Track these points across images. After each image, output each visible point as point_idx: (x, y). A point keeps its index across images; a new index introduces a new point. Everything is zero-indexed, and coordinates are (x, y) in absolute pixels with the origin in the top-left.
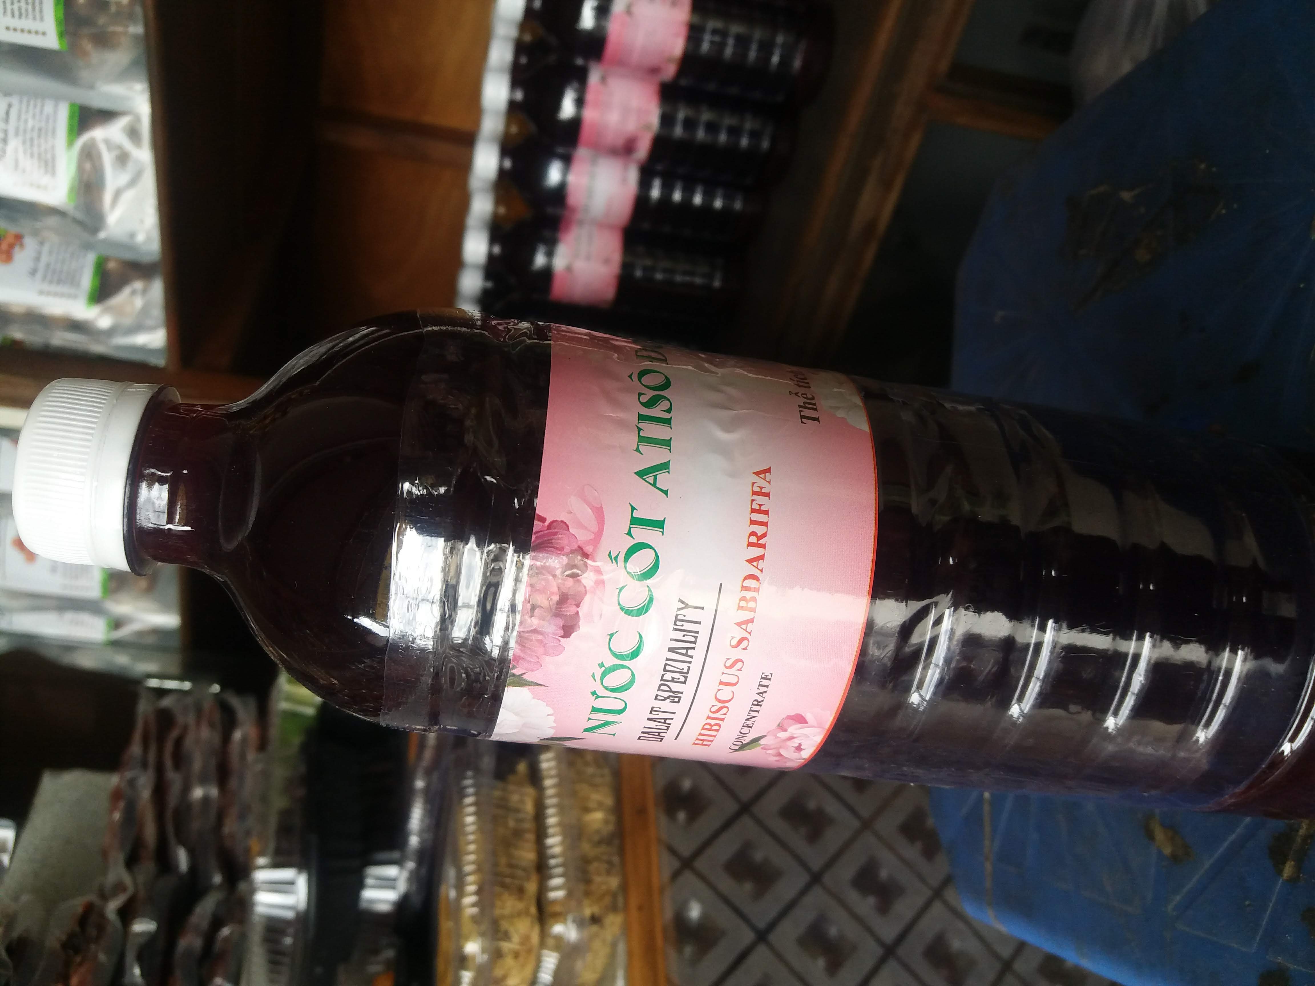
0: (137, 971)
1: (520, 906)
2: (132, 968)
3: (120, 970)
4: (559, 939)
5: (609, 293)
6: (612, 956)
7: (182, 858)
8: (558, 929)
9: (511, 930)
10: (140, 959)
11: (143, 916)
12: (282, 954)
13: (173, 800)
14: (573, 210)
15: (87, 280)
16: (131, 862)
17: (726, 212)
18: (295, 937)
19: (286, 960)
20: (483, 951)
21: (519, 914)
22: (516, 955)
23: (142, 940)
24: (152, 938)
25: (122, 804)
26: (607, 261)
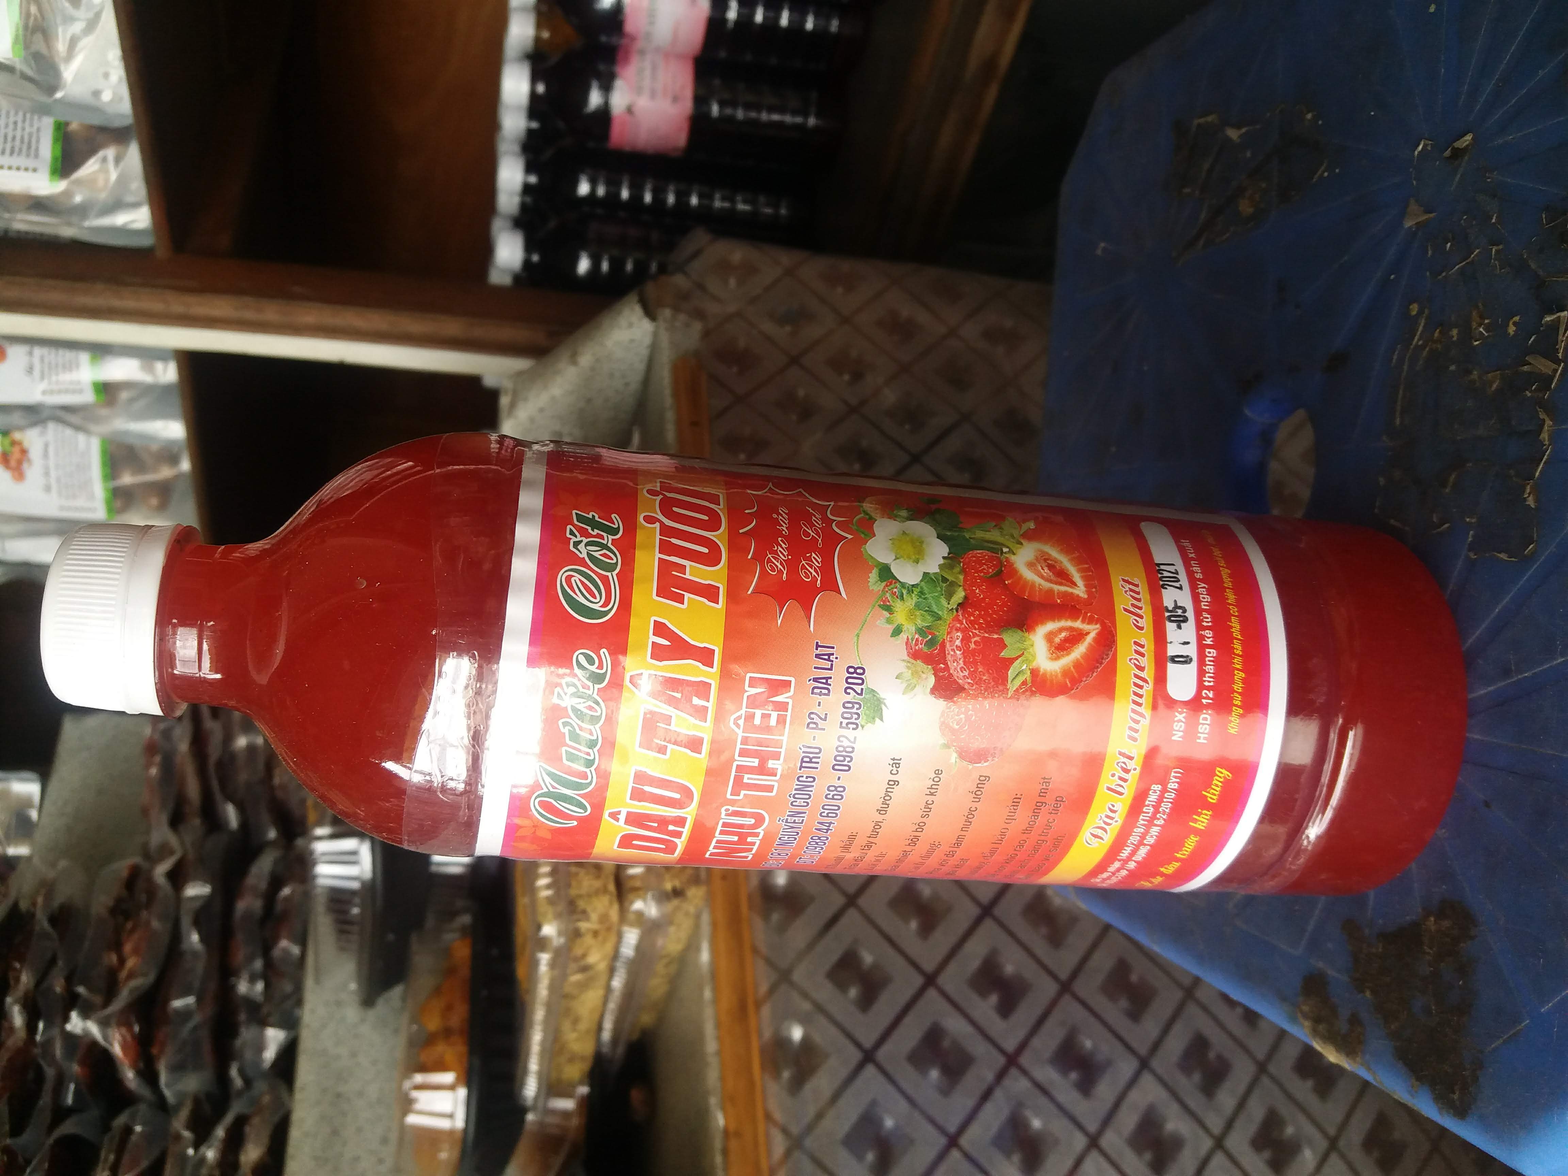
0: (195, 937)
1: (597, 884)
2: (189, 936)
3: (176, 937)
4: (640, 914)
5: (681, 139)
6: (697, 926)
7: (231, 815)
8: (638, 905)
9: (589, 909)
10: (198, 923)
11: (195, 879)
12: (350, 923)
13: (214, 752)
14: (633, 38)
15: (47, 148)
16: (176, 821)
17: (819, 34)
18: (362, 906)
19: (355, 928)
20: (560, 933)
21: (597, 893)
22: (595, 934)
23: (198, 904)
24: (207, 903)
25: (158, 759)
26: (675, 99)
